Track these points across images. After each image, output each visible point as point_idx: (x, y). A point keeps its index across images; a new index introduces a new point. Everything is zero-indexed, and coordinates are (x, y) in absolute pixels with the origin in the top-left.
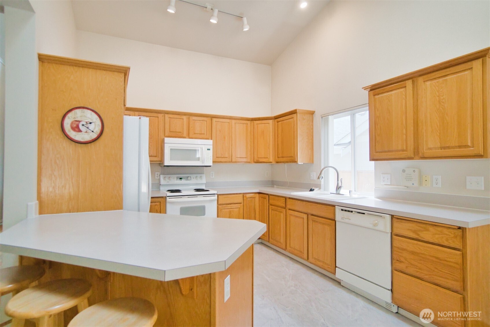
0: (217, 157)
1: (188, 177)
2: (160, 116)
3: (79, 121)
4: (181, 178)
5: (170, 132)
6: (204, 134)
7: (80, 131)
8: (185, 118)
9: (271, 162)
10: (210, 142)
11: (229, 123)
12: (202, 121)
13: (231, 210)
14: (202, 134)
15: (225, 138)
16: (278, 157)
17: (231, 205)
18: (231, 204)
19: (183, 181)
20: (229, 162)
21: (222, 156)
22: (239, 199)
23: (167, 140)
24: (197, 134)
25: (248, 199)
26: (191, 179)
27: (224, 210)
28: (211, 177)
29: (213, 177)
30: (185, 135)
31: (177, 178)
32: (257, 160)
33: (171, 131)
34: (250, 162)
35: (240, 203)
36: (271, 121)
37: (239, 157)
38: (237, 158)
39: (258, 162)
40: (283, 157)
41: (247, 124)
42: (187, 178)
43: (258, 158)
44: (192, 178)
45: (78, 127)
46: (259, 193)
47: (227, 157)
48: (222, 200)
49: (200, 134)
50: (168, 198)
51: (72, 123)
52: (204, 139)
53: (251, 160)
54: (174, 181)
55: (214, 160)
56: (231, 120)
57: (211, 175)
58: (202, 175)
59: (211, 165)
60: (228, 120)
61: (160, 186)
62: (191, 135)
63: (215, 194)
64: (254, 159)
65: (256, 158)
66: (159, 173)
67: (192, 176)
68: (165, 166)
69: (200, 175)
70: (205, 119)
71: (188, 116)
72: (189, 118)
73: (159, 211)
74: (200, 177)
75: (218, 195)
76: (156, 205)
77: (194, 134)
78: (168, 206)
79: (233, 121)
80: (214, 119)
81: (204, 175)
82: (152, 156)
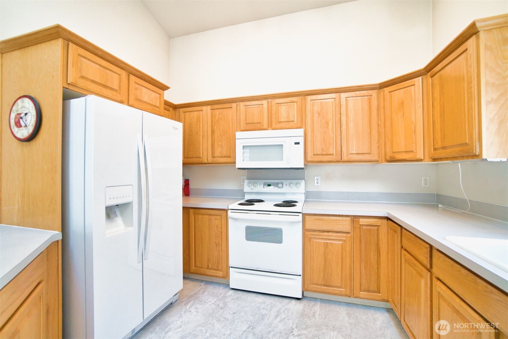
0: (314, 155)
1: (279, 183)
2: (234, 105)
3: (20, 114)
4: (270, 184)
5: (246, 124)
6: (294, 121)
7: (20, 126)
8: (265, 102)
9: (421, 160)
10: (301, 132)
11: (335, 98)
12: (290, 104)
13: (329, 241)
14: (289, 121)
15: (327, 123)
16: (435, 149)
17: (330, 234)
18: (328, 232)
19: (271, 189)
20: (338, 162)
21: (324, 153)
22: (346, 225)
23: (239, 135)
24: (284, 122)
25: (364, 227)
26: (282, 186)
27: (314, 240)
28: (316, 184)
29: (319, 184)
30: (265, 126)
31: (265, 184)
32: (390, 157)
33: (247, 123)
34: (378, 161)
35: (348, 233)
36: (418, 81)
37: (354, 152)
38: (352, 156)
39: (392, 160)
40: (444, 148)
41: (371, 95)
42: (276, 185)
43: (393, 152)
44: (284, 185)
45: (19, 121)
46: (388, 219)
47: (331, 153)
48: (311, 224)
49: (287, 122)
50: (229, 211)
51: (15, 118)
52: (293, 128)
53: (379, 158)
54: (260, 188)
55: (309, 159)
56: (339, 93)
57: (316, 181)
58: (299, 181)
59: (302, 166)
60: (333, 95)
61: (243, 194)
62: (274, 125)
63: (300, 213)
64: (385, 154)
65: (389, 154)
66: (245, 178)
67: (285, 182)
68: (239, 169)
69: (296, 181)
70: (294, 99)
71: (270, 100)
72: (271, 102)
73: (219, 227)
74: (296, 184)
75: (304, 215)
76: (216, 219)
77: (279, 122)
78: (230, 222)
79: (343, 95)
80: (309, 98)
81: (303, 181)
82: (224, 157)
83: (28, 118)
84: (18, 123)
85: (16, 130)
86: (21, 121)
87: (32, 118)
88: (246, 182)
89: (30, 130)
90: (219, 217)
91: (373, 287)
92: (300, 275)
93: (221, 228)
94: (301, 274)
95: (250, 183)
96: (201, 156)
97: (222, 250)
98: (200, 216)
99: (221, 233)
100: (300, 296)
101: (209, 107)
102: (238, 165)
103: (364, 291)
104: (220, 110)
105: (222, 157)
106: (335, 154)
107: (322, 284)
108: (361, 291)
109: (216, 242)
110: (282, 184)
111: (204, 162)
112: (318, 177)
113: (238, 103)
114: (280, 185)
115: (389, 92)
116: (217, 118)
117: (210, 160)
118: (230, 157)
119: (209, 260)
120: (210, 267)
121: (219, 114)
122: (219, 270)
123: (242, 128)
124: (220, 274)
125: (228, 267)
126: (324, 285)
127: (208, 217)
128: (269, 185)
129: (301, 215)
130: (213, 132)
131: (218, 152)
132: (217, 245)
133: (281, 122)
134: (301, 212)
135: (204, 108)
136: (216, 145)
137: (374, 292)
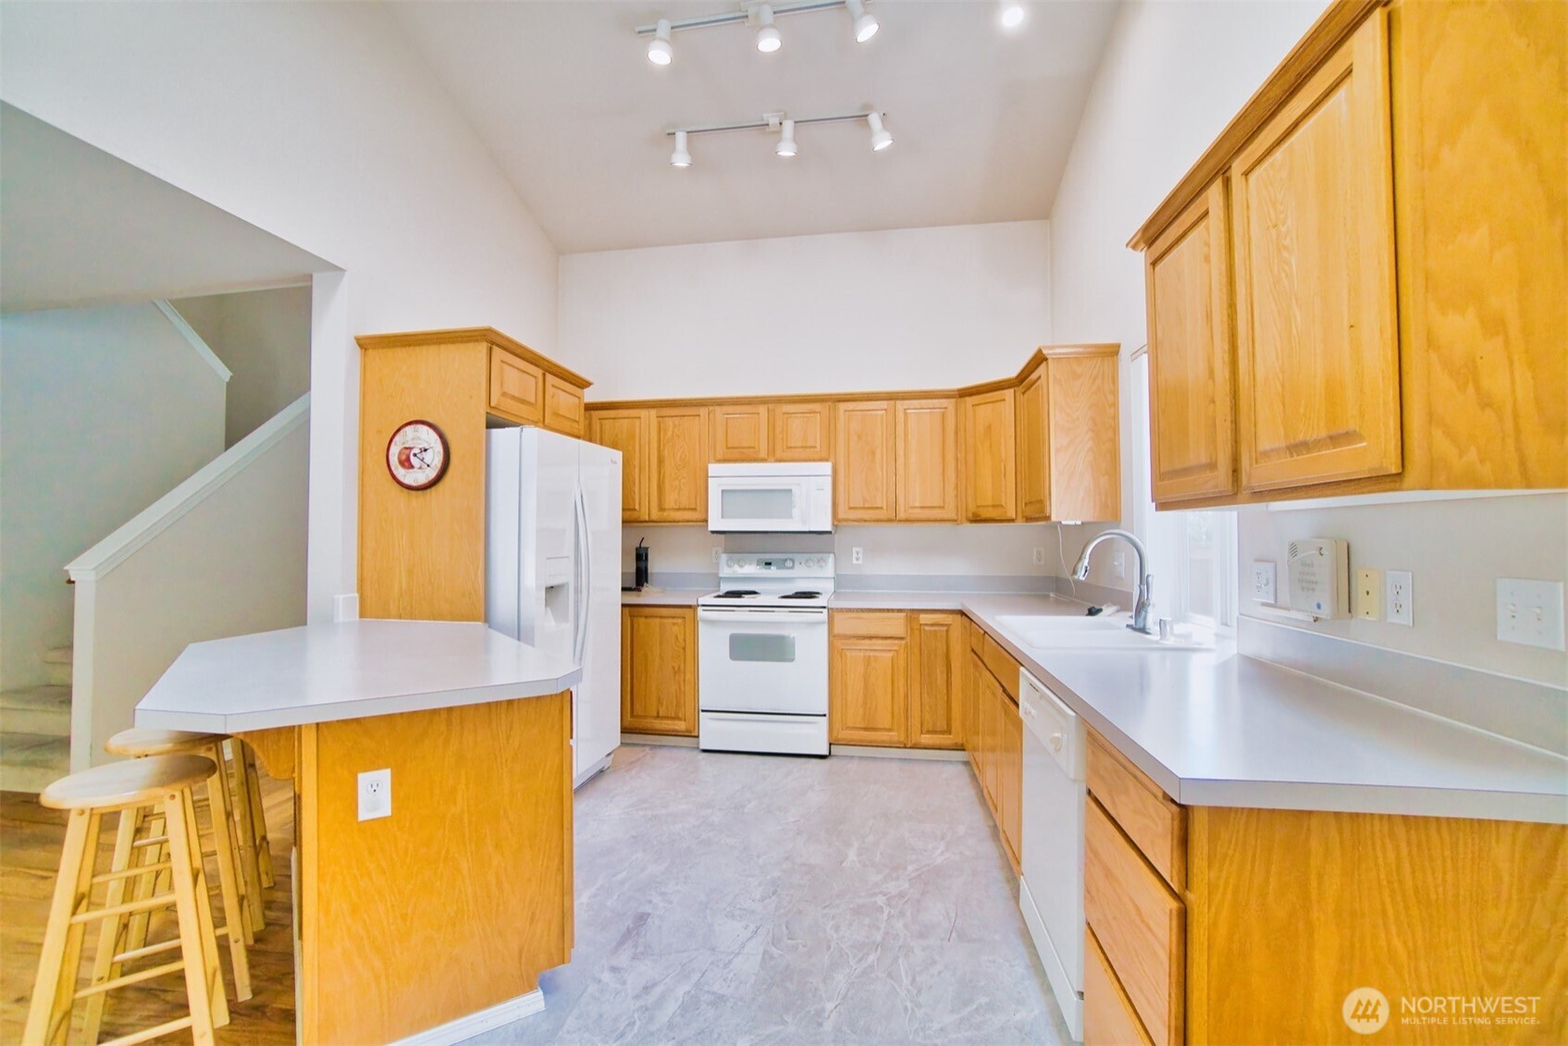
0: (850, 508)
1: (786, 560)
2: (703, 411)
3: (411, 449)
4: (769, 561)
5: (728, 448)
6: (815, 447)
7: (411, 467)
8: (762, 410)
9: (1012, 520)
10: (826, 467)
11: (886, 410)
12: (808, 415)
13: (872, 654)
14: (806, 447)
15: (873, 453)
17: (874, 641)
18: (871, 638)
19: (773, 571)
20: (890, 520)
21: (867, 505)
22: (897, 626)
23: (713, 469)
24: (795, 448)
25: (927, 628)
26: (793, 566)
27: (848, 654)
28: (855, 561)
29: (860, 562)
30: (764, 453)
31: (759, 563)
32: (973, 514)
33: (729, 445)
34: (955, 521)
35: (902, 638)
36: (1009, 393)
37: (917, 505)
38: (915, 511)
39: (976, 519)
40: (1031, 503)
41: (946, 408)
42: (782, 564)
43: (978, 507)
44: (797, 563)
45: (408, 459)
46: (962, 613)
47: (879, 505)
48: (842, 626)
49: (802, 447)
50: (700, 609)
51: (400, 453)
52: (814, 460)
53: (957, 515)
54: (751, 569)
55: (841, 515)
56: (893, 402)
57: (855, 555)
58: (824, 555)
59: (829, 528)
60: (884, 404)
61: (718, 580)
62: (779, 454)
63: (824, 607)
64: (967, 510)
65: (972, 508)
66: (720, 550)
67: (797, 557)
68: (713, 532)
69: (819, 556)
70: (816, 407)
71: (771, 406)
72: (774, 410)
73: (681, 638)
74: (819, 561)
75: (831, 611)
76: (674, 624)
77: (788, 448)
78: (702, 628)
79: (900, 405)
80: (843, 406)
81: (832, 555)
82: (685, 509)
83: (428, 457)
84: (406, 463)
85: (401, 473)
86: (414, 461)
87: (435, 457)
88: (724, 557)
89: (432, 474)
90: (680, 621)
91: (942, 724)
92: (825, 715)
93: (685, 640)
94: (826, 712)
95: (730, 559)
96: (637, 507)
97: (684, 681)
98: (642, 620)
99: (684, 649)
100: (825, 752)
101: (653, 412)
102: (712, 526)
103: (928, 732)
104: (677, 420)
105: (679, 509)
106: (885, 507)
107: (862, 726)
108: (922, 733)
109: (673, 668)
110: (793, 561)
111: (642, 519)
112: (857, 549)
113: (711, 408)
114: (789, 564)
115: (973, 406)
116: (670, 433)
117: (655, 515)
118: (695, 509)
119: (659, 701)
120: (660, 714)
121: (675, 426)
122: (677, 718)
123: (719, 456)
124: (681, 726)
125: (697, 711)
126: (866, 729)
127: (658, 620)
128: (769, 564)
129: (825, 611)
130: (661, 461)
131: (670, 500)
132: (675, 673)
133: (791, 448)
134: (825, 605)
135: (643, 413)
136: (667, 486)
137: (942, 732)
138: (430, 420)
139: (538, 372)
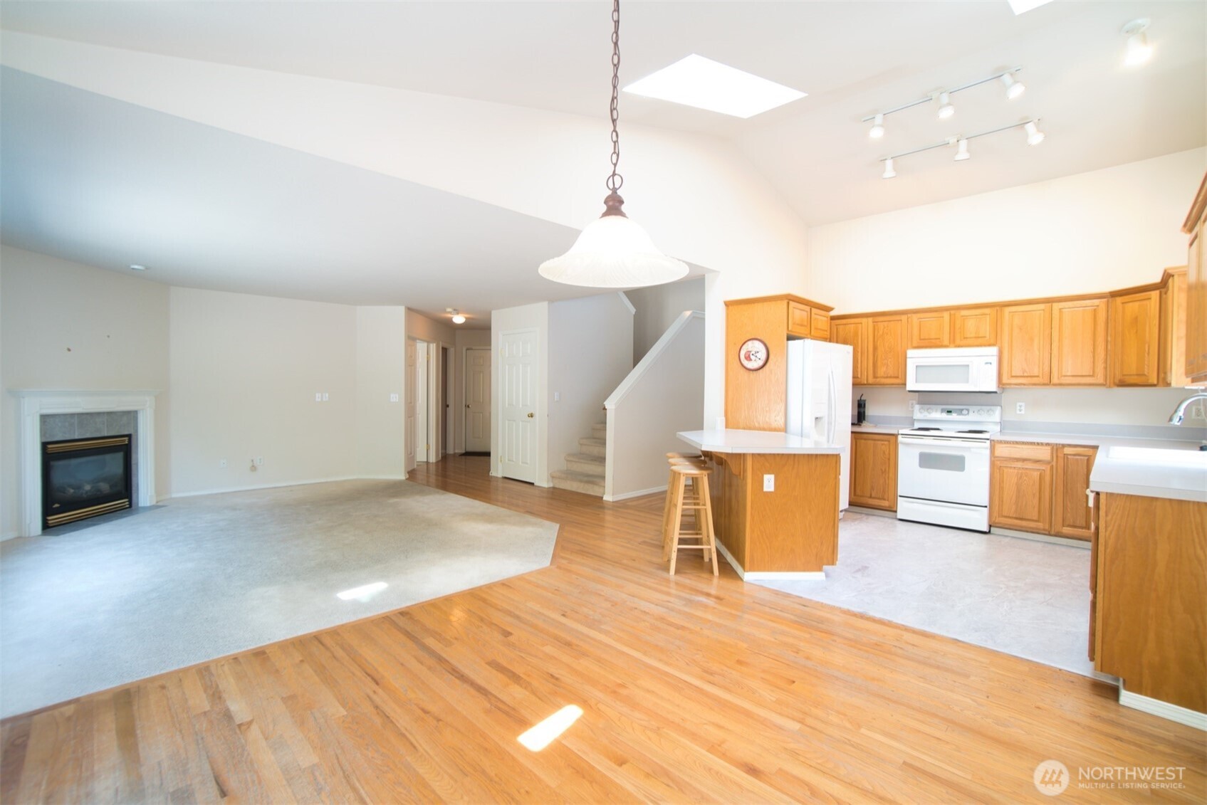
0: (1012, 377)
1: (962, 410)
2: (904, 318)
3: (750, 352)
4: (950, 410)
5: (920, 339)
6: (985, 337)
7: (751, 360)
8: (946, 315)
9: (1154, 385)
10: (993, 351)
11: (1044, 310)
12: (980, 317)
13: (1023, 471)
14: (978, 337)
15: (1032, 339)
17: (1025, 463)
18: (1025, 460)
19: (954, 416)
20: (1044, 384)
21: (1026, 374)
22: (1045, 454)
23: (911, 353)
24: (971, 338)
25: (1071, 457)
26: (968, 413)
27: (1005, 470)
28: (1018, 412)
29: (1023, 412)
30: (946, 342)
31: (943, 411)
32: (1120, 380)
33: (922, 338)
34: (1104, 385)
35: (1048, 462)
36: (1152, 294)
37: (1069, 374)
38: (1066, 378)
39: (1122, 384)
41: (1098, 306)
42: (960, 412)
43: (1123, 375)
44: (971, 413)
45: (749, 356)
47: (1037, 374)
48: (1002, 451)
49: (975, 337)
50: (900, 437)
51: (745, 354)
52: (983, 346)
53: (1106, 381)
54: (937, 415)
55: (1005, 380)
56: (1050, 304)
57: (1018, 408)
58: (992, 407)
59: (994, 389)
60: (1042, 306)
61: (912, 421)
62: (958, 342)
63: (988, 439)
64: (1114, 378)
65: (1118, 377)
66: (914, 402)
67: (972, 408)
68: (910, 391)
69: (988, 408)
70: (987, 311)
71: (952, 312)
72: (955, 314)
73: (887, 453)
74: (988, 411)
75: (992, 441)
76: (883, 444)
77: (964, 338)
78: (901, 448)
79: (1056, 306)
80: (1007, 310)
81: (999, 408)
82: (891, 377)
83: (759, 355)
84: (748, 358)
85: (746, 363)
86: (752, 357)
87: (763, 355)
88: (917, 407)
89: (761, 363)
90: (886, 443)
91: (1082, 522)
92: (986, 507)
93: (889, 454)
94: (987, 504)
95: (922, 408)
96: (859, 376)
97: (888, 478)
98: (863, 441)
99: (889, 459)
100: (985, 529)
101: (870, 320)
102: (910, 386)
103: (1069, 526)
104: (886, 324)
105: (887, 377)
106: (1041, 375)
107: (1014, 516)
108: (1063, 526)
109: (882, 470)
110: (968, 410)
111: (862, 383)
112: (1020, 404)
113: (909, 315)
114: (965, 412)
115: (1123, 303)
116: (881, 332)
117: (871, 380)
118: (897, 377)
119: (872, 488)
120: (873, 495)
121: (884, 328)
122: (884, 499)
123: (914, 345)
124: (885, 504)
125: (896, 496)
126: (1017, 518)
127: (872, 442)
128: (949, 412)
129: (988, 442)
130: (875, 349)
131: (882, 371)
132: (882, 473)
133: (967, 338)
134: (988, 437)
135: (864, 320)
136: (879, 364)
137: (1082, 528)
138: (759, 338)
139: (808, 308)
